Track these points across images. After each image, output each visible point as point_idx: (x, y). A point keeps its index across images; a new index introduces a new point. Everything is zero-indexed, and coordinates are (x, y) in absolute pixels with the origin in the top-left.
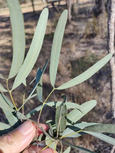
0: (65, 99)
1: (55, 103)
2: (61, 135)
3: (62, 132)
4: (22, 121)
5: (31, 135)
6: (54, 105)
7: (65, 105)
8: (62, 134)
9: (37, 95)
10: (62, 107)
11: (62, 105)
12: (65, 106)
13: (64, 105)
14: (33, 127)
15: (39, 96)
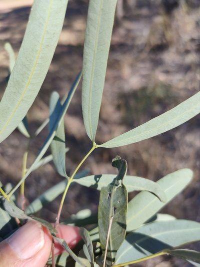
0: (121, 168)
1: (95, 179)
2: (113, 257)
3: (115, 251)
4: (18, 222)
5: (39, 258)
6: (94, 182)
7: (122, 184)
8: (115, 255)
9: (54, 158)
10: (115, 189)
11: (113, 184)
12: (123, 187)
13: (120, 185)
14: (44, 238)
15: (57, 160)
